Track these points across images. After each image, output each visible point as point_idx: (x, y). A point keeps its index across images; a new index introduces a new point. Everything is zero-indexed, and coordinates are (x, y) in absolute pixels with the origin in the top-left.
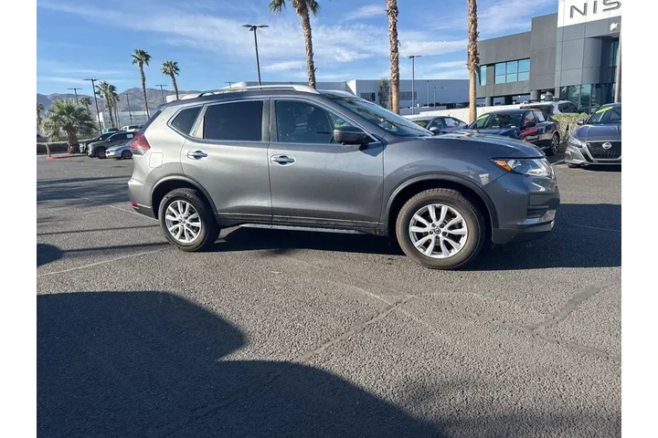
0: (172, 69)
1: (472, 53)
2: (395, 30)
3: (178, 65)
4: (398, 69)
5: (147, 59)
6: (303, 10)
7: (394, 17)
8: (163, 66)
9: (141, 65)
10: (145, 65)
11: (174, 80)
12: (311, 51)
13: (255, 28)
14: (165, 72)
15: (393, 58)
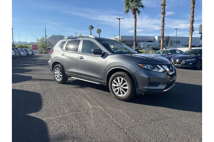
0: (99, 31)
1: (191, 27)
2: (164, 19)
3: (101, 30)
4: (164, 33)
5: (93, 28)
6: (134, 13)
7: (164, 15)
8: (97, 30)
9: (91, 30)
10: (92, 30)
11: (99, 35)
12: (136, 26)
13: (120, 19)
14: (97, 32)
15: (162, 29)
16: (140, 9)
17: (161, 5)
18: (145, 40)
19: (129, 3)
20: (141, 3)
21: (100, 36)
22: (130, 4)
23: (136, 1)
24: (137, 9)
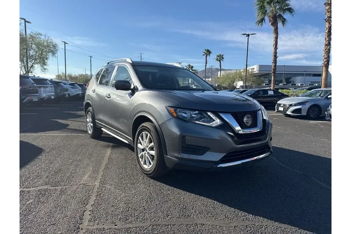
0: (220, 58)
3: (224, 56)
4: (329, 57)
5: (209, 54)
6: (274, 23)
8: (216, 57)
9: (206, 57)
10: (208, 57)
11: (220, 64)
12: (276, 47)
13: (248, 35)
14: (217, 60)
15: (326, 49)
16: (286, 15)
17: (325, 4)
18: (305, 73)
19: (264, 6)
20: (287, 5)
21: (220, 66)
22: (267, 7)
23: (277, 2)
24: (280, 16)
